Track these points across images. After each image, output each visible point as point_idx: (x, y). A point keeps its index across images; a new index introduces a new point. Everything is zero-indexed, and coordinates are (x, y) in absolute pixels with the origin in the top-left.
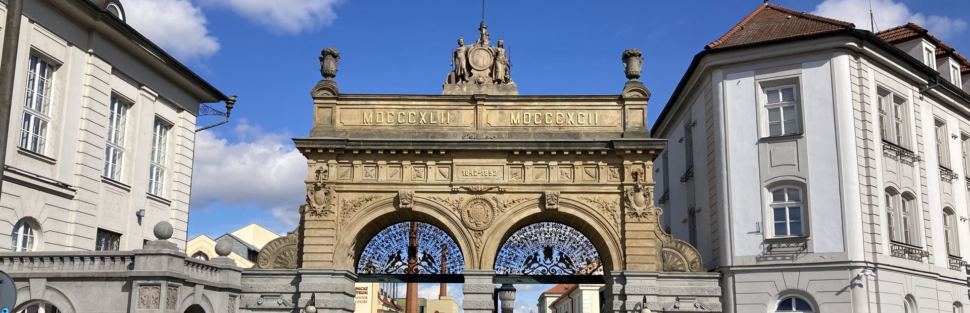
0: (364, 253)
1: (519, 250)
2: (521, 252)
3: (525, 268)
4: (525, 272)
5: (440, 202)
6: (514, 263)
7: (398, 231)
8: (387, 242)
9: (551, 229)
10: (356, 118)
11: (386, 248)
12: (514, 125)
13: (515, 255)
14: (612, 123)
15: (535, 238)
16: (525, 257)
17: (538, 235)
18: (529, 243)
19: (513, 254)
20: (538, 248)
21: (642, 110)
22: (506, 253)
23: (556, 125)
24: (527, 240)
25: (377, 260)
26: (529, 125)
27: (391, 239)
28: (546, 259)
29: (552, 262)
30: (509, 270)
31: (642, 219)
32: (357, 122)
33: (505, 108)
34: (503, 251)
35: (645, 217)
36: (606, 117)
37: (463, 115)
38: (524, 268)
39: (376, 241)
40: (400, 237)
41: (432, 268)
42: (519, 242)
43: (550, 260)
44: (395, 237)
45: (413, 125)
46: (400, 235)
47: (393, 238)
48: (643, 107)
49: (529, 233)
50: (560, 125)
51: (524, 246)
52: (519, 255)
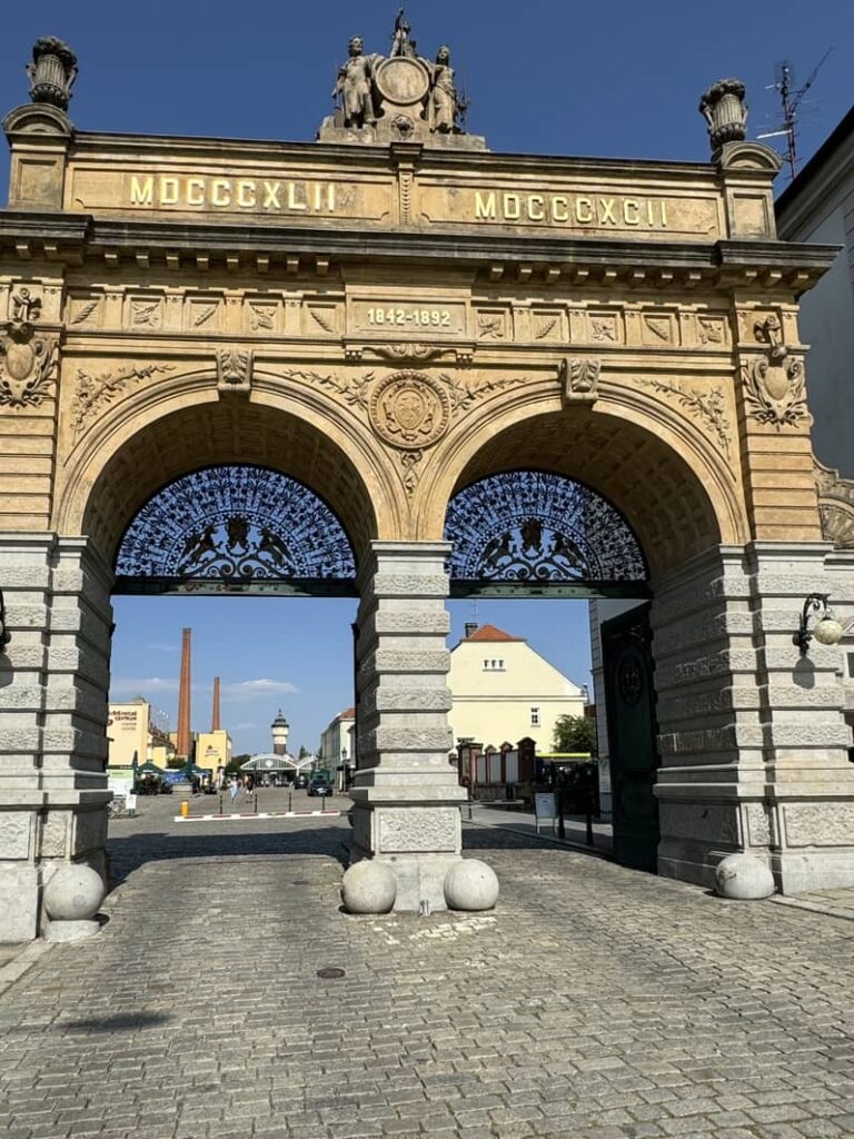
0: (131, 532)
3: (484, 566)
4: (485, 575)
5: (316, 384)
6: (460, 556)
7: (207, 485)
8: (182, 509)
9: (534, 486)
10: (114, 191)
12: (482, 220)
13: (461, 539)
14: (698, 226)
15: (503, 504)
16: (483, 543)
17: (509, 498)
18: (490, 515)
19: (457, 537)
20: (509, 524)
23: (577, 225)
24: (486, 508)
25: (160, 547)
26: (515, 222)
27: (190, 502)
28: (526, 547)
29: (540, 554)
31: (786, 428)
32: (115, 201)
35: (790, 423)
36: (686, 212)
37: (365, 194)
38: (481, 565)
39: (159, 507)
40: (210, 499)
41: (282, 566)
42: (468, 513)
43: (537, 549)
44: (200, 498)
45: (247, 211)
46: (212, 494)
47: (195, 501)
48: (765, 192)
49: (490, 493)
50: (585, 225)
51: (482, 520)
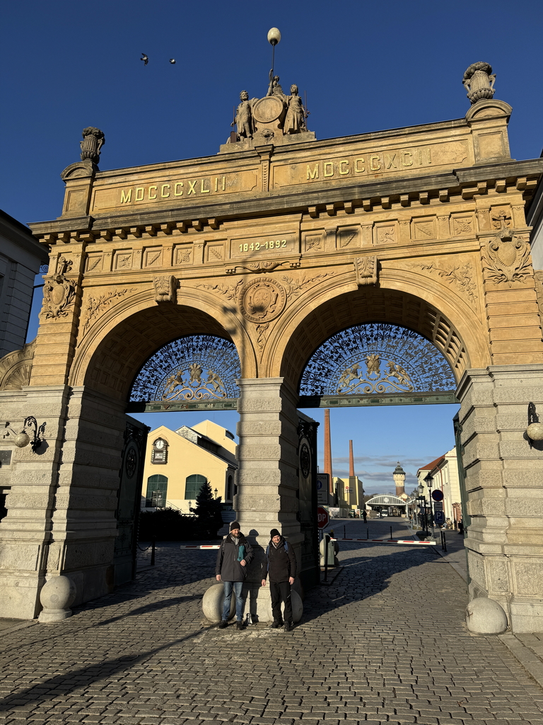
0: (139, 376)
1: (332, 363)
2: (335, 365)
4: (342, 392)
5: (210, 290)
6: (326, 380)
7: (180, 347)
8: (166, 362)
9: (375, 332)
10: (113, 199)
11: (165, 369)
12: (311, 181)
13: (327, 370)
14: (455, 159)
15: (354, 345)
16: (341, 371)
17: (358, 341)
18: (346, 353)
19: (324, 368)
20: (358, 358)
21: (499, 135)
22: (314, 368)
23: (371, 173)
24: (343, 349)
25: (153, 384)
26: (332, 178)
27: (171, 358)
28: (369, 373)
29: (379, 377)
30: (319, 389)
31: (517, 284)
32: (113, 204)
33: (299, 161)
34: (311, 365)
35: (519, 281)
36: (444, 152)
37: (243, 177)
39: (154, 361)
40: (181, 355)
41: (219, 392)
42: (332, 352)
44: (176, 355)
45: (179, 198)
46: (182, 352)
47: (174, 357)
48: (501, 129)
49: (345, 339)
50: (376, 172)
51: (340, 357)
52: (332, 369)
